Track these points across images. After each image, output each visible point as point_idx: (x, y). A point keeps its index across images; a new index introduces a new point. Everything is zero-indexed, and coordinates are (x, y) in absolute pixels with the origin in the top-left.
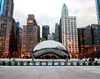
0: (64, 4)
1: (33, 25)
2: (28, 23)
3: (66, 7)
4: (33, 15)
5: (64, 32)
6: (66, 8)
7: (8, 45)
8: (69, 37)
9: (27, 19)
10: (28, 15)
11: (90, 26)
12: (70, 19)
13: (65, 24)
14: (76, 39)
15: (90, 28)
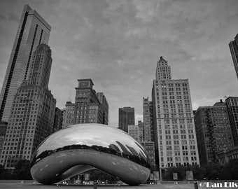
0: (161, 57)
1: (88, 101)
2: (77, 99)
3: (164, 63)
4: (90, 80)
5: (162, 116)
6: (165, 65)
7: (30, 148)
8: (174, 128)
9: (76, 89)
10: (79, 80)
11: (224, 101)
12: (174, 85)
13: (164, 98)
14: (192, 132)
15: (224, 107)
